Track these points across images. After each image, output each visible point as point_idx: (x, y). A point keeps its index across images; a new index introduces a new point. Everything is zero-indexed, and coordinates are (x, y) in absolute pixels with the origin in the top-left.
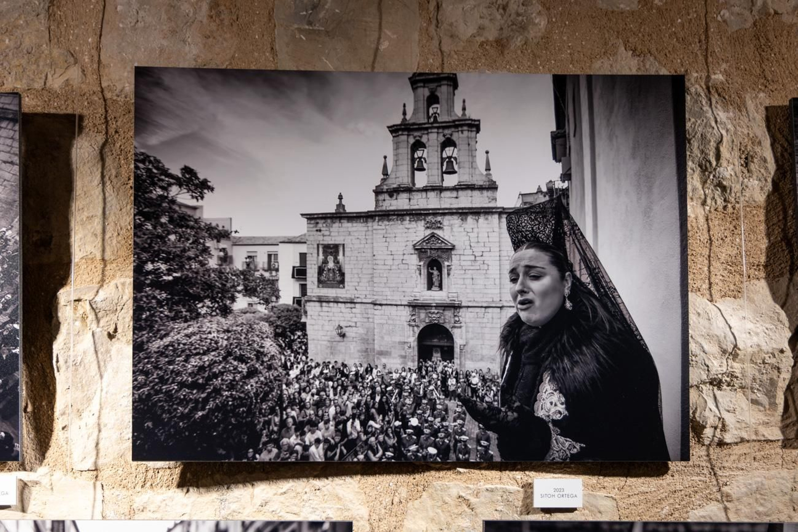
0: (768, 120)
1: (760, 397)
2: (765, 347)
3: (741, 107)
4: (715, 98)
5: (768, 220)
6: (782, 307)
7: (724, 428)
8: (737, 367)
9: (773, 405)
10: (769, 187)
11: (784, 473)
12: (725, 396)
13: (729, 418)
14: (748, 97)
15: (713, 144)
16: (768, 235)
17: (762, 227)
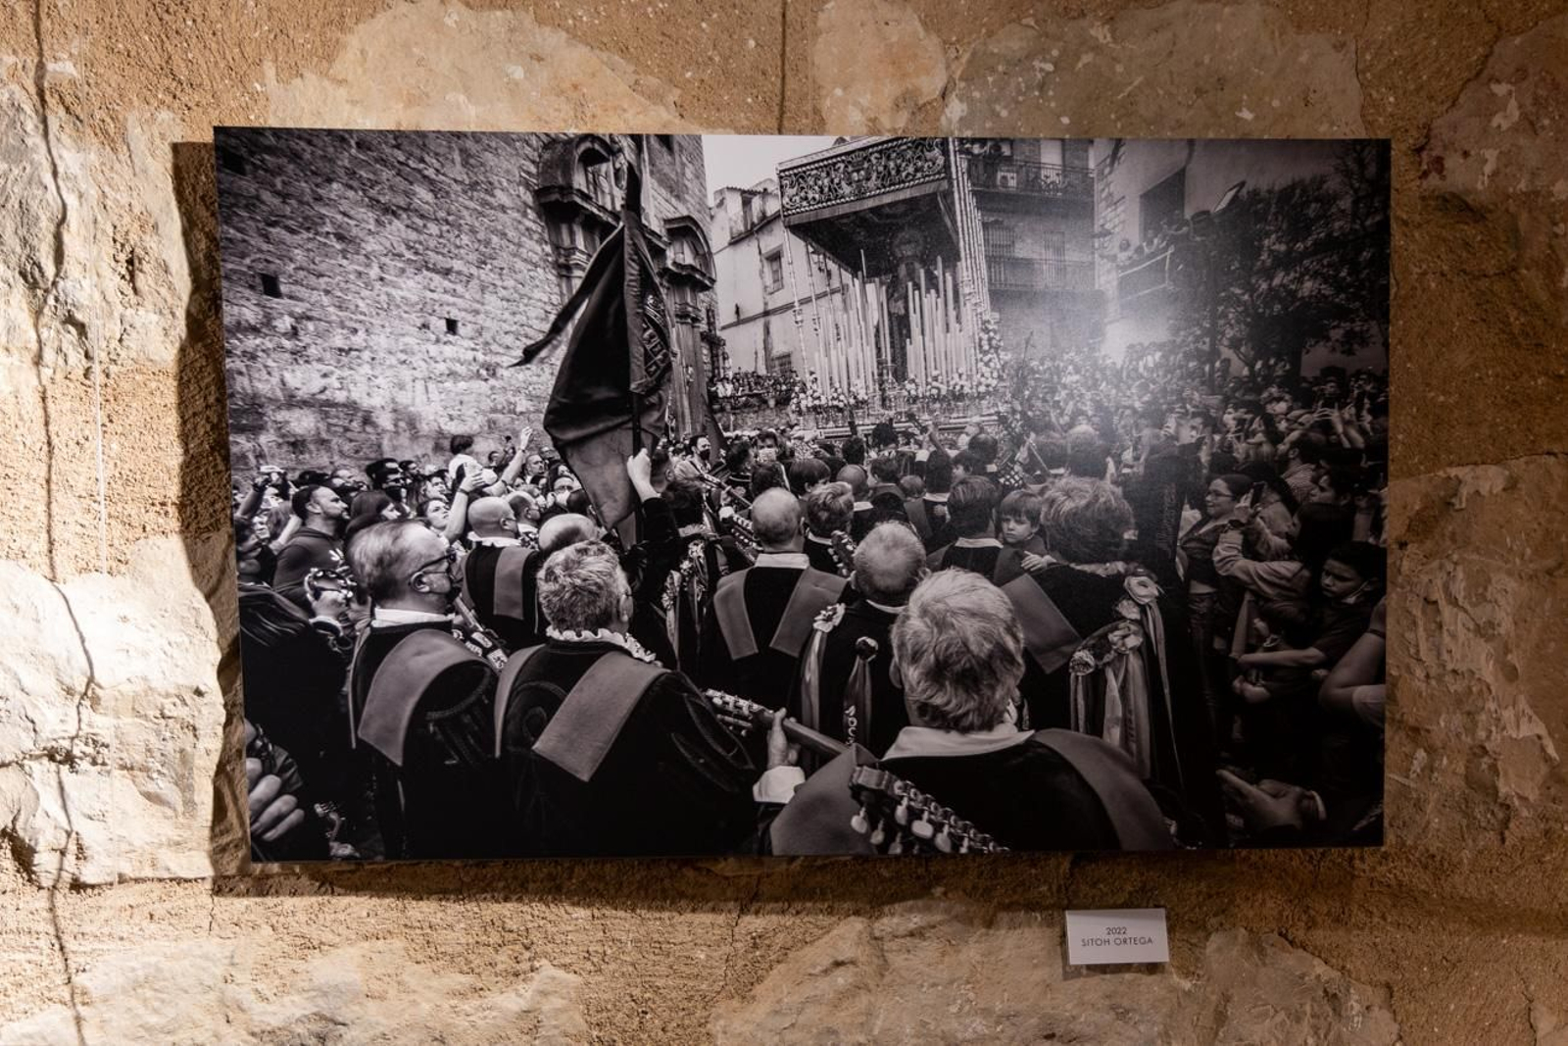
0: (178, 175)
1: (164, 787)
2: (158, 683)
3: (112, 138)
4: (57, 116)
5: (183, 404)
6: (208, 598)
7: (81, 853)
8: (102, 724)
9: (190, 804)
10: (180, 329)
11: (212, 945)
12: (83, 784)
13: (90, 833)
14: (132, 120)
15: (46, 227)
16: (185, 437)
17: (172, 420)
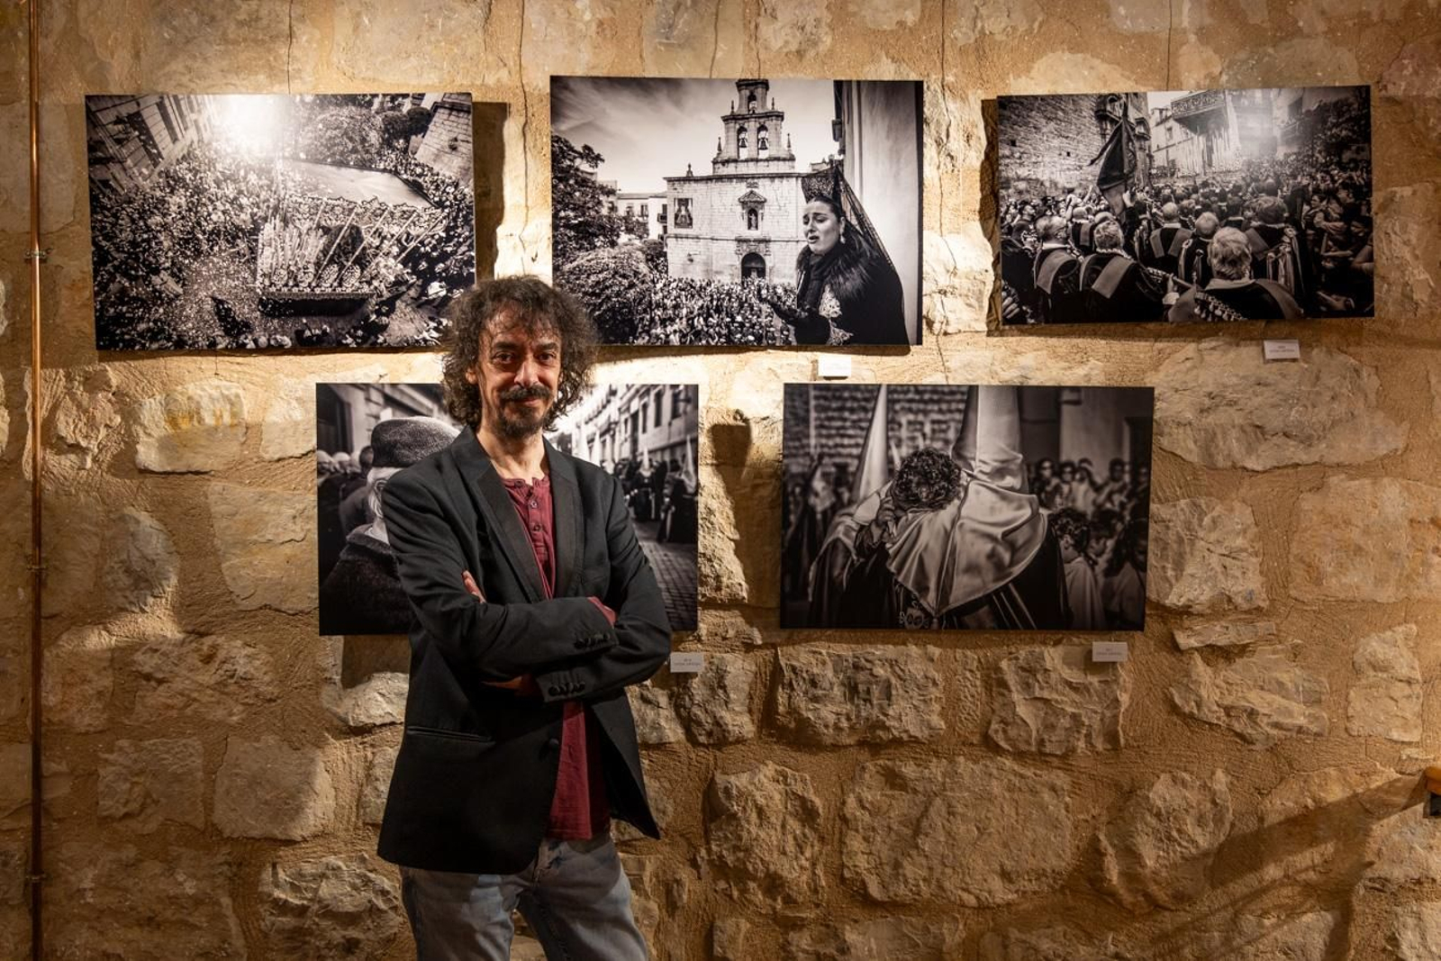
0: (983, 109)
1: (973, 302)
2: (975, 268)
3: (964, 99)
4: (947, 93)
5: (981, 180)
6: (989, 240)
7: (947, 323)
8: (956, 282)
9: (981, 307)
10: (983, 156)
11: (987, 353)
12: (949, 301)
13: (951, 317)
14: (970, 93)
15: (944, 128)
16: (982, 190)
17: (978, 185)
